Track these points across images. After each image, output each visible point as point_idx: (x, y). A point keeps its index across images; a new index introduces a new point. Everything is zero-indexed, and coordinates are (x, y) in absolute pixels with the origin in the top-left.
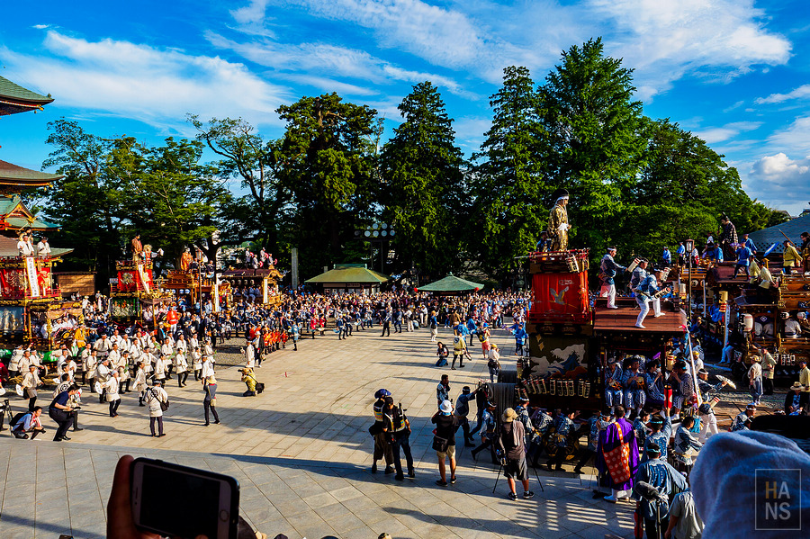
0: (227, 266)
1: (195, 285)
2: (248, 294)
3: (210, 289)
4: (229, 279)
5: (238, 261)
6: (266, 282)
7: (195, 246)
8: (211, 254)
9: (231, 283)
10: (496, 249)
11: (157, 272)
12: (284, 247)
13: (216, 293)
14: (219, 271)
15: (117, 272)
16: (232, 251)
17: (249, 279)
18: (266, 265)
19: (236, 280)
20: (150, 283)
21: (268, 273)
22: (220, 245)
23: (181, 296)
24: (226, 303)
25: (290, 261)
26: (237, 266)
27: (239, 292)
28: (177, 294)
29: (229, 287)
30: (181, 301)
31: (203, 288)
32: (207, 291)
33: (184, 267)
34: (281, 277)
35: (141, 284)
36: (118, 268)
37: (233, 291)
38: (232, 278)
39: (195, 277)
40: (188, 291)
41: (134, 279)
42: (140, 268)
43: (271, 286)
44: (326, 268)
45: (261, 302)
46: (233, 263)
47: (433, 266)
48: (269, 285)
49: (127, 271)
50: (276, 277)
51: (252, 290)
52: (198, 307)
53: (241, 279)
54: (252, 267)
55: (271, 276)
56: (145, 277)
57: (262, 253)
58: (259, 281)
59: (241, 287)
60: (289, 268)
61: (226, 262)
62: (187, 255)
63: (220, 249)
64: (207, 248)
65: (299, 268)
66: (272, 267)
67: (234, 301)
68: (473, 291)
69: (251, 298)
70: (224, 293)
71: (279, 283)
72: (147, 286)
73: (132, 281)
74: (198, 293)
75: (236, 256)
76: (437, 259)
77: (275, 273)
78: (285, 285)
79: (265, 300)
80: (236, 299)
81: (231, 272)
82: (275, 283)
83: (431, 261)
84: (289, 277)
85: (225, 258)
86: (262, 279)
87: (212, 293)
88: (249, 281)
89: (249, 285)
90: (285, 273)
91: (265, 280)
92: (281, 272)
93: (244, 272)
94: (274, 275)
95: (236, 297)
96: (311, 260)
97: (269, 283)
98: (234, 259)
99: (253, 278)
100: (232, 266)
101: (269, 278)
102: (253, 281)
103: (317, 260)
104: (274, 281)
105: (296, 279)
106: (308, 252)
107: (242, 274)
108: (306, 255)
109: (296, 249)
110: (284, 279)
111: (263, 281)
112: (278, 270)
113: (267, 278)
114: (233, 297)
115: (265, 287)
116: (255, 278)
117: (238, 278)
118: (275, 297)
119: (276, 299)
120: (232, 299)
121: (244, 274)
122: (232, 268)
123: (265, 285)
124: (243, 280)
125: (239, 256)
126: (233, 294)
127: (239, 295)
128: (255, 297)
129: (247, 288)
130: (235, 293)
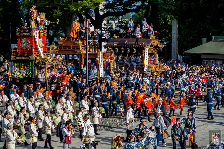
0: (112, 35)
1: (82, 51)
2: (130, 62)
3: (96, 55)
4: (113, 47)
5: (122, 31)
6: (147, 52)
7: (84, 17)
8: (97, 24)
9: (115, 50)
11: (50, 39)
12: (165, 19)
13: (101, 59)
14: (105, 40)
15: (17, 37)
16: (117, 21)
17: (131, 48)
18: (146, 35)
19: (120, 48)
20: (44, 48)
21: (149, 42)
22: (105, 15)
23: (70, 61)
24: (110, 70)
25: (170, 32)
26: (121, 35)
27: (122, 60)
28: (67, 60)
29: (113, 55)
30: (70, 65)
31: (89, 54)
32: (93, 57)
33: (73, 34)
34: (161, 46)
35: (37, 49)
36: (18, 34)
38: (116, 47)
39: (83, 43)
40: (76, 57)
41: (31, 44)
42: (36, 34)
43: (151, 54)
44: (205, 40)
45: (143, 69)
46: (117, 32)
48: (149, 54)
49: (25, 37)
50: (157, 47)
52: (85, 72)
53: (124, 47)
54: (134, 37)
55: (152, 45)
56: (40, 42)
57: (145, 23)
58: (141, 50)
59: (125, 55)
60: (171, 38)
61: (111, 32)
62: (76, 24)
63: (106, 19)
64: (94, 18)
65: (179, 39)
66: (152, 37)
69: (132, 65)
70: (108, 60)
71: (159, 52)
72: (41, 51)
73: (29, 46)
74: (85, 59)
75: (120, 26)
77: (156, 42)
79: (146, 68)
80: (119, 66)
81: (115, 41)
82: (155, 52)
84: (168, 48)
85: (110, 28)
86: (143, 48)
87: (98, 59)
88: (131, 50)
89: (131, 53)
90: (165, 43)
91: (146, 49)
92: (161, 42)
93: (127, 41)
94: (155, 44)
95: (119, 64)
96: (191, 31)
97: (150, 51)
98: (118, 28)
99: (135, 46)
100: (116, 35)
101: (150, 48)
102: (135, 49)
103: (196, 31)
104: (154, 50)
105: (176, 49)
106: (187, 24)
107: (125, 43)
108: (186, 27)
109: (176, 20)
110: (163, 48)
111: (144, 49)
112: (159, 40)
113: (148, 47)
114: (117, 64)
115: (146, 55)
116: (137, 46)
117: (121, 46)
118: (155, 66)
119: (156, 68)
120: (115, 65)
121: (127, 43)
122: (116, 37)
123: (146, 53)
124: (125, 48)
125: (123, 26)
126: (117, 61)
127: (121, 62)
128: (136, 65)
129: (129, 56)
130: (119, 60)
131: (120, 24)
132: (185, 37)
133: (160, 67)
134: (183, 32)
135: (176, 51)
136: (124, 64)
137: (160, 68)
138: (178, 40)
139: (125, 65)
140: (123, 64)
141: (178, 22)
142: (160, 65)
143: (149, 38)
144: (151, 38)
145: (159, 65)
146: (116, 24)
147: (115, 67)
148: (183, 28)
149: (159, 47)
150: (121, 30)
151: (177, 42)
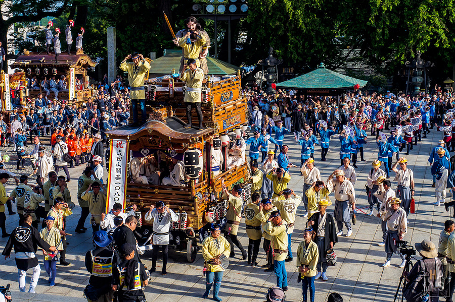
2: (49, 87)
4: (24, 67)
5: (37, 44)
6: (72, 72)
9: (27, 72)
10: (387, 31)
12: (98, 26)
13: (6, 85)
14: (12, 57)
17: (50, 68)
18: (70, 50)
19: (33, 69)
21: (75, 59)
22: (11, 20)
24: (20, 99)
25: (105, 44)
26: (35, 50)
27: (38, 85)
29: (24, 78)
34: (93, 65)
37: (30, 83)
38: (28, 66)
43: (79, 77)
44: (153, 55)
45: (67, 98)
46: (29, 45)
47: (298, 54)
48: (76, 75)
50: (86, 66)
51: (53, 83)
53: (39, 67)
55: (79, 64)
58: (64, 70)
59: (40, 78)
60: (105, 55)
66: (80, 52)
67: (31, 97)
68: (352, 90)
69: (52, 92)
70: (17, 86)
71: (90, 73)
75: (33, 37)
76: (303, 45)
77: (85, 59)
78: (98, 76)
79: (72, 95)
80: (34, 94)
81: (26, 58)
82: (84, 73)
83: (296, 47)
84: (103, 66)
86: (67, 68)
87: (2, 84)
88: (50, 70)
89: (51, 75)
90: (98, 60)
91: (71, 69)
92: (92, 59)
93: (44, 58)
94: (83, 62)
95: (34, 91)
96: (134, 43)
97: (77, 72)
98: (31, 40)
99: (55, 65)
100: (28, 50)
101: (77, 67)
102: (55, 70)
103: (141, 43)
104: (83, 70)
105: (113, 68)
106: (129, 32)
107: (41, 61)
108: (127, 37)
109: (113, 28)
110: (96, 67)
111: (69, 70)
112: (89, 55)
113: (74, 66)
114: (29, 91)
115: (71, 78)
116: (58, 66)
117: (35, 66)
118: (85, 92)
119: (86, 95)
120: (28, 93)
121: (43, 61)
122: (28, 52)
123: (71, 75)
124: (42, 69)
125: (38, 36)
126: (29, 86)
127: (37, 88)
128: (57, 92)
129: (48, 79)
130: (32, 86)
131: (34, 33)
132: (127, 52)
133: (92, 93)
134: (123, 44)
135: (113, 71)
136: (41, 90)
137: (92, 96)
138: (116, 56)
139: (43, 92)
140: (39, 91)
141: (116, 30)
142: (92, 92)
143: (76, 54)
144: (77, 54)
145: (90, 91)
146: (28, 34)
147: (28, 95)
148: (122, 39)
149: (90, 66)
150: (36, 41)
151: (115, 58)
